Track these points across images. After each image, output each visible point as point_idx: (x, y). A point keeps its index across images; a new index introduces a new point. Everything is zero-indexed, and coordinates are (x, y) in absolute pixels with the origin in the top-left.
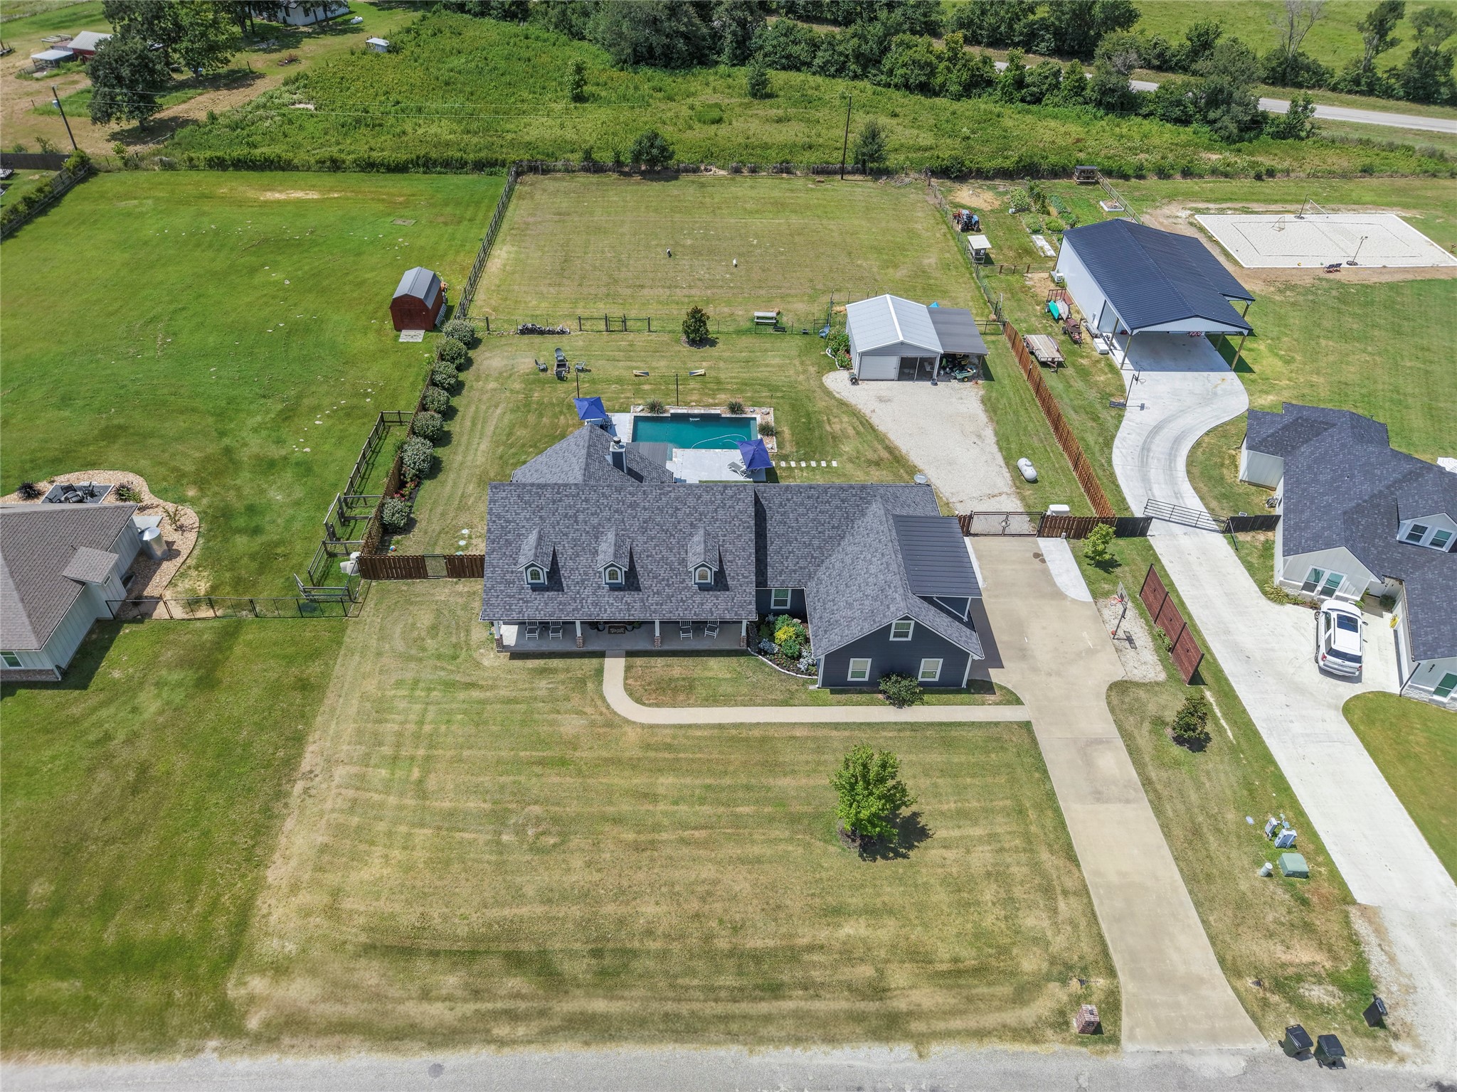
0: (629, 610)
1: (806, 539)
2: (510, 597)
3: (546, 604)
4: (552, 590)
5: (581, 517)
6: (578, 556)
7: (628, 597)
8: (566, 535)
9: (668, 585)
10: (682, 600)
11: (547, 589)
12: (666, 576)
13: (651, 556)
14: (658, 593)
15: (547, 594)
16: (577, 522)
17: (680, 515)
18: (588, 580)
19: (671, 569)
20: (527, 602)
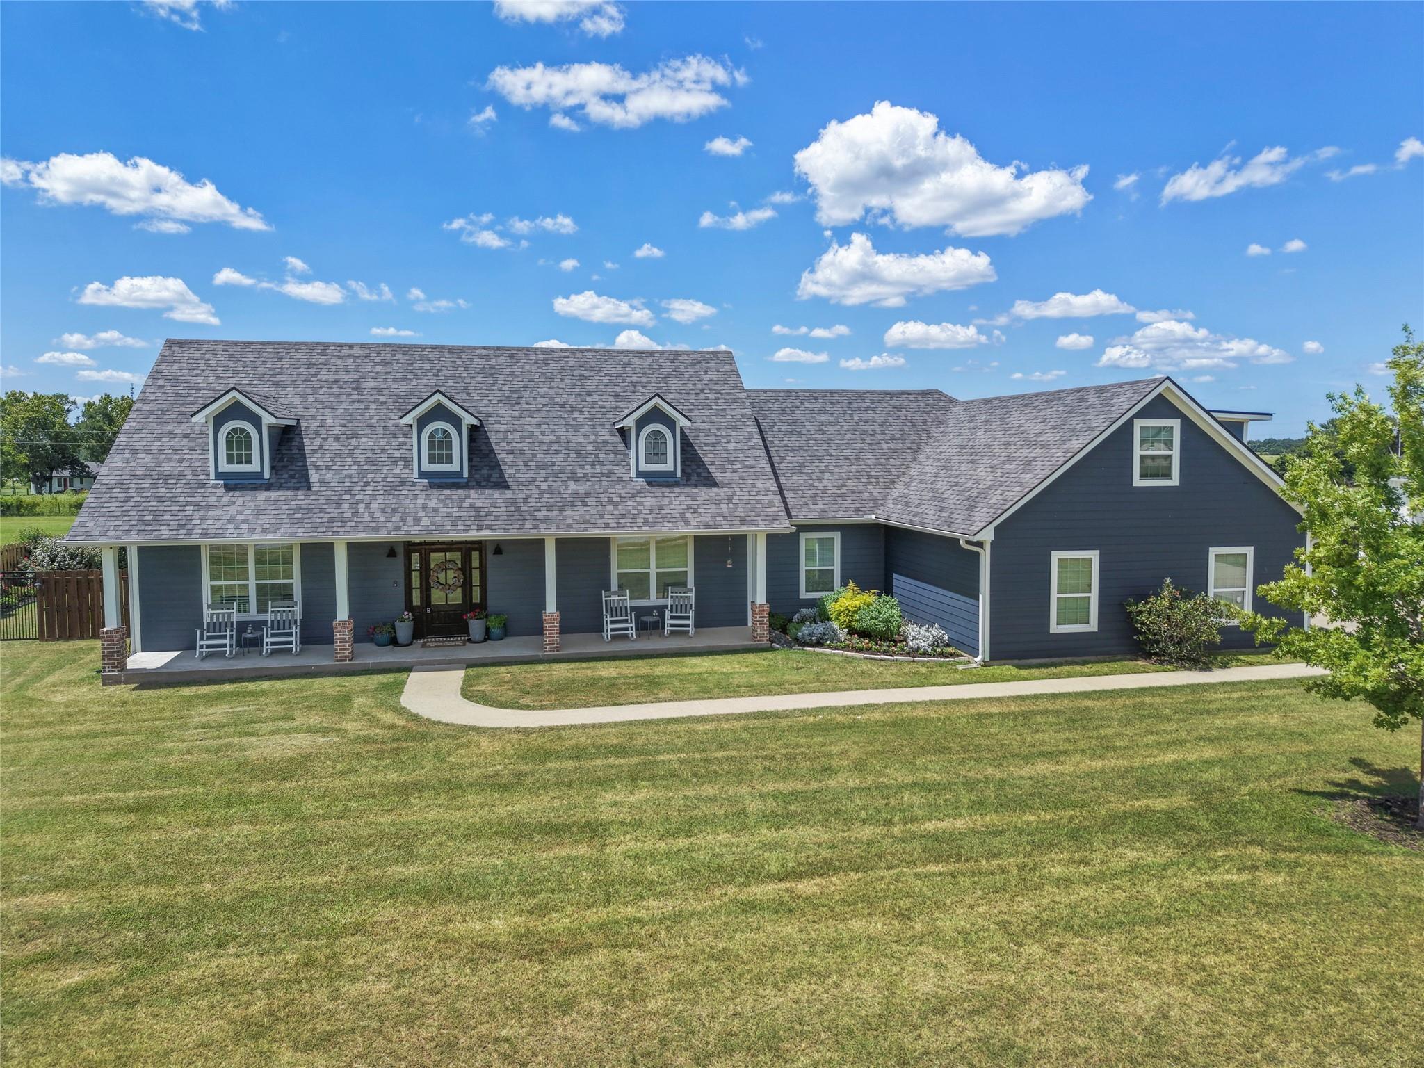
0: (477, 518)
1: (847, 452)
2: (160, 500)
3: (259, 511)
4: (281, 487)
5: (370, 384)
6: (355, 434)
7: (475, 497)
8: (332, 407)
9: (576, 480)
10: (610, 501)
11: (269, 487)
12: (569, 465)
13: (531, 436)
14: (551, 490)
15: (262, 496)
16: (358, 389)
17: (589, 385)
18: (378, 471)
19: (579, 455)
20: (208, 508)
